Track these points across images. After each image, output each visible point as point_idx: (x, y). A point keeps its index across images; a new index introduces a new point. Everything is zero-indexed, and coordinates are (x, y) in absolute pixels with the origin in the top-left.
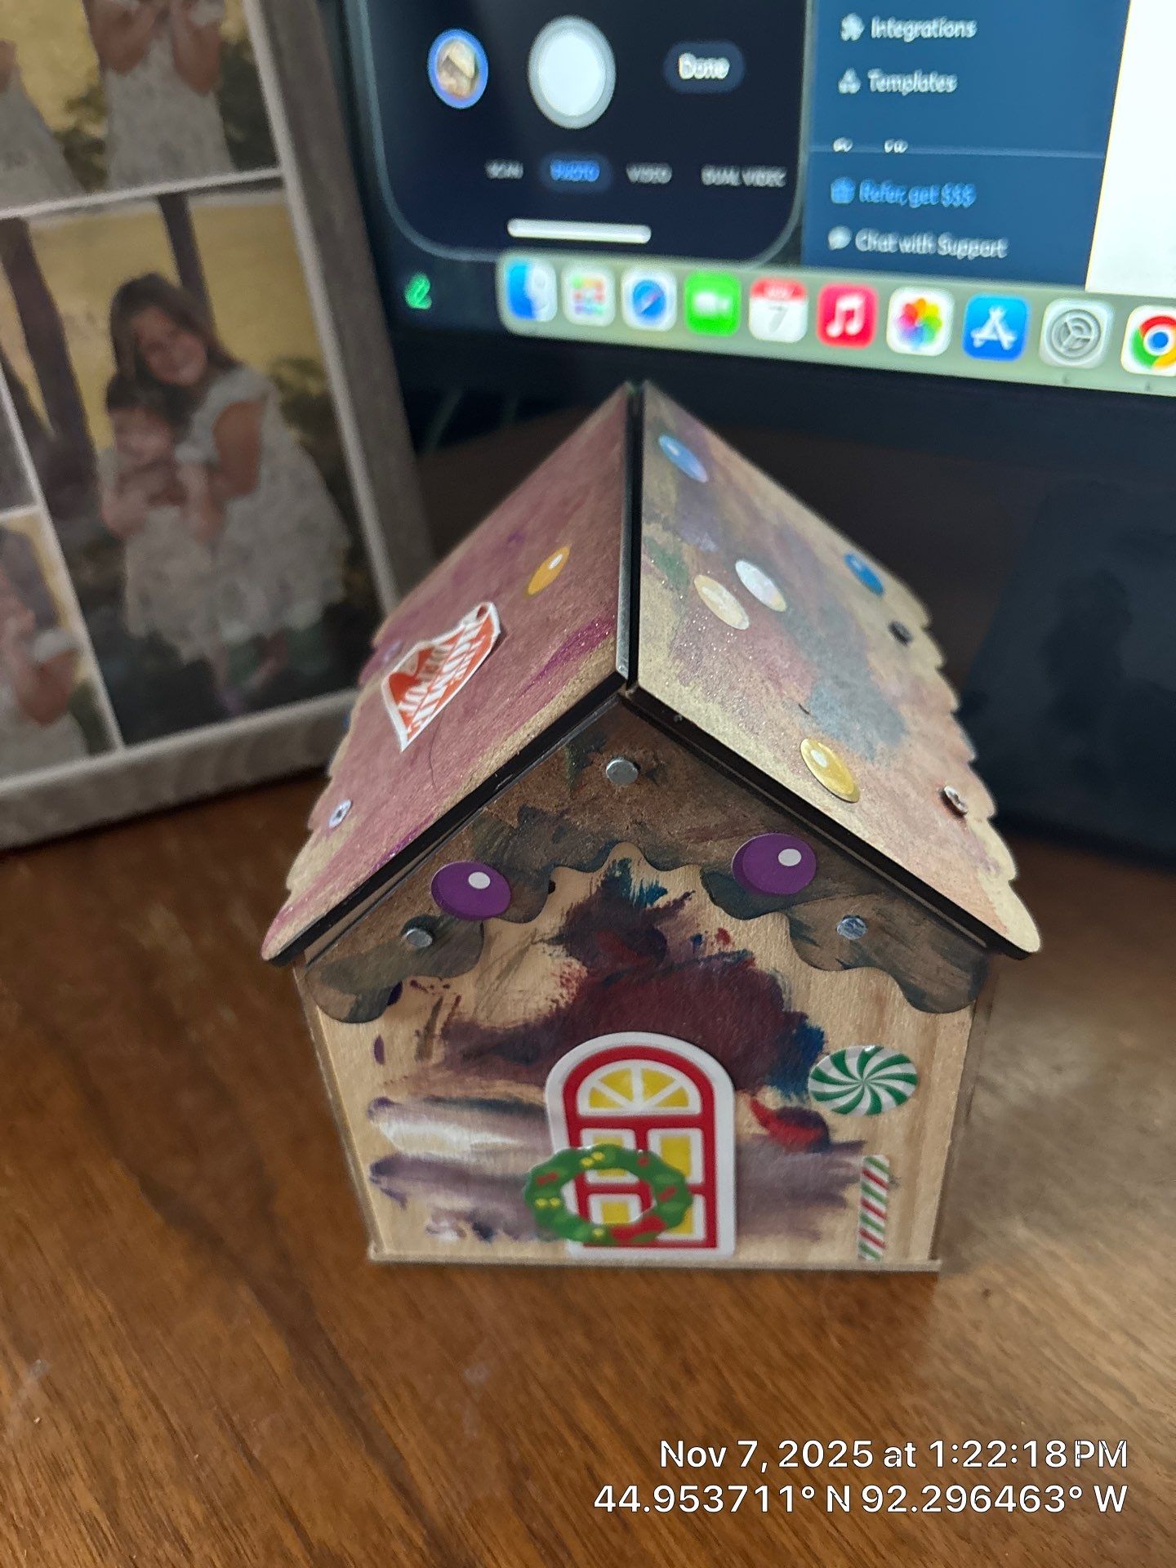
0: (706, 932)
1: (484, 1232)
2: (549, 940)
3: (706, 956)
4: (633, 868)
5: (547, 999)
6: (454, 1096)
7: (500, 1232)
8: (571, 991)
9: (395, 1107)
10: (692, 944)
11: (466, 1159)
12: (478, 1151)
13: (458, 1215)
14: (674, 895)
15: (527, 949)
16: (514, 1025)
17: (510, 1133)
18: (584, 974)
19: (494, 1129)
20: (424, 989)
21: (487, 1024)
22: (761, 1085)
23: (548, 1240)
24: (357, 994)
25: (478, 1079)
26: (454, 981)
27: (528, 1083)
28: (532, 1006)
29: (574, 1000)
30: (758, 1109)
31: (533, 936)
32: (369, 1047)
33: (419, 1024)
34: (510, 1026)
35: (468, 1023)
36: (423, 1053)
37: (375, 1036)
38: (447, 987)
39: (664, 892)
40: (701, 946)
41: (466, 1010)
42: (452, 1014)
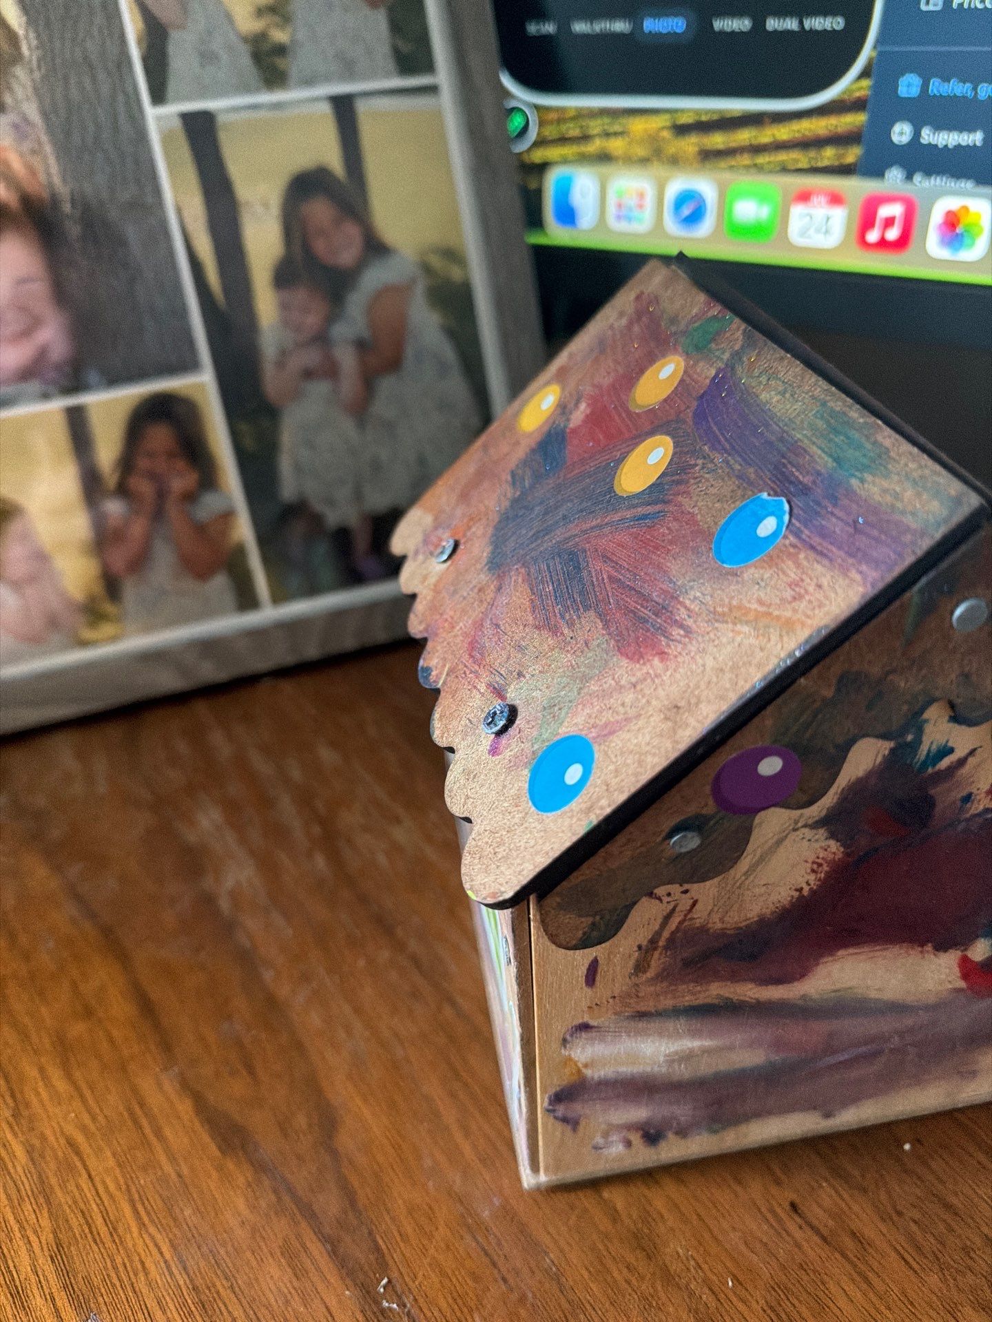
0: (978, 789)
1: (652, 1136)
2: (814, 823)
3: (968, 816)
4: (928, 729)
5: (790, 889)
6: (661, 1007)
7: (670, 1135)
8: (819, 876)
9: (594, 1030)
10: (959, 804)
11: (656, 1069)
12: (670, 1061)
13: (630, 1127)
14: (959, 753)
15: (787, 834)
16: (748, 922)
17: (711, 1035)
18: (840, 855)
19: (694, 1034)
20: (660, 899)
21: (719, 925)
22: (978, 937)
23: (715, 1132)
24: (594, 916)
25: (692, 985)
26: (696, 886)
27: (745, 980)
28: (774, 897)
29: (820, 886)
30: (965, 963)
31: (796, 822)
32: (583, 970)
33: (643, 937)
34: (744, 924)
35: (698, 928)
36: (640, 967)
37: (591, 958)
38: (686, 892)
39: (951, 751)
40: (968, 805)
41: (700, 914)
42: (684, 920)
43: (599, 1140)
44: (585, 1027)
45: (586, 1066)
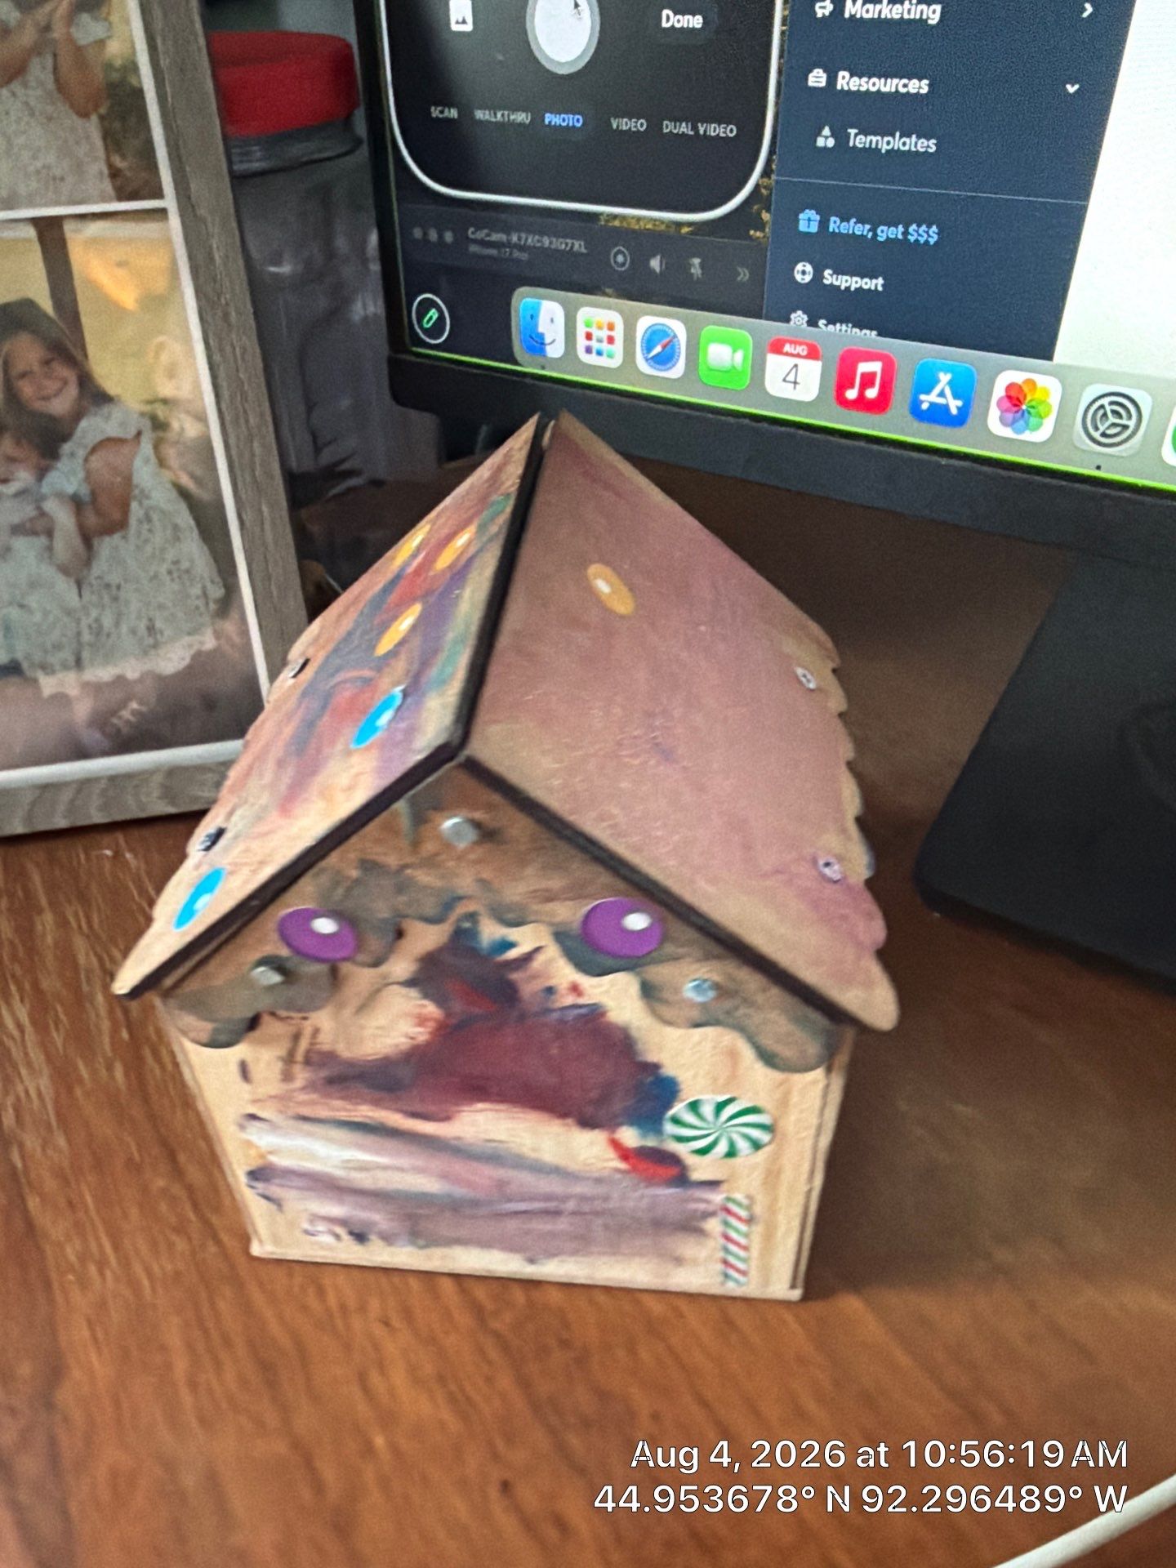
0: (558, 985)
1: (360, 1237)
2: (402, 983)
3: (559, 1006)
4: (481, 922)
5: (404, 1036)
6: (322, 1116)
8: (428, 1030)
9: (265, 1122)
10: (544, 994)
11: (336, 1172)
12: (348, 1165)
13: (332, 1221)
14: (524, 948)
15: (381, 989)
16: (375, 1057)
17: (377, 1153)
18: (440, 1015)
19: (363, 1147)
20: (283, 1020)
21: (346, 1055)
22: (621, 1124)
23: (421, 1248)
24: (214, 1022)
25: (343, 1102)
26: (310, 1016)
27: (390, 1108)
28: (392, 1041)
29: (431, 1039)
30: (616, 1145)
31: (385, 979)
32: (234, 1069)
33: (281, 1050)
34: (371, 1059)
35: (329, 1053)
36: (287, 1077)
37: (238, 1059)
38: (305, 1018)
39: (511, 945)
40: (553, 997)
41: (326, 1041)
42: (312, 1044)
43: (306, 1226)
44: (253, 1117)
45: (270, 1153)
